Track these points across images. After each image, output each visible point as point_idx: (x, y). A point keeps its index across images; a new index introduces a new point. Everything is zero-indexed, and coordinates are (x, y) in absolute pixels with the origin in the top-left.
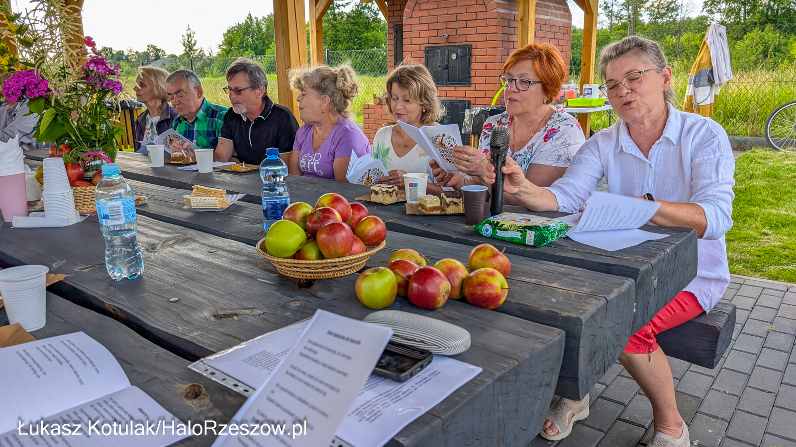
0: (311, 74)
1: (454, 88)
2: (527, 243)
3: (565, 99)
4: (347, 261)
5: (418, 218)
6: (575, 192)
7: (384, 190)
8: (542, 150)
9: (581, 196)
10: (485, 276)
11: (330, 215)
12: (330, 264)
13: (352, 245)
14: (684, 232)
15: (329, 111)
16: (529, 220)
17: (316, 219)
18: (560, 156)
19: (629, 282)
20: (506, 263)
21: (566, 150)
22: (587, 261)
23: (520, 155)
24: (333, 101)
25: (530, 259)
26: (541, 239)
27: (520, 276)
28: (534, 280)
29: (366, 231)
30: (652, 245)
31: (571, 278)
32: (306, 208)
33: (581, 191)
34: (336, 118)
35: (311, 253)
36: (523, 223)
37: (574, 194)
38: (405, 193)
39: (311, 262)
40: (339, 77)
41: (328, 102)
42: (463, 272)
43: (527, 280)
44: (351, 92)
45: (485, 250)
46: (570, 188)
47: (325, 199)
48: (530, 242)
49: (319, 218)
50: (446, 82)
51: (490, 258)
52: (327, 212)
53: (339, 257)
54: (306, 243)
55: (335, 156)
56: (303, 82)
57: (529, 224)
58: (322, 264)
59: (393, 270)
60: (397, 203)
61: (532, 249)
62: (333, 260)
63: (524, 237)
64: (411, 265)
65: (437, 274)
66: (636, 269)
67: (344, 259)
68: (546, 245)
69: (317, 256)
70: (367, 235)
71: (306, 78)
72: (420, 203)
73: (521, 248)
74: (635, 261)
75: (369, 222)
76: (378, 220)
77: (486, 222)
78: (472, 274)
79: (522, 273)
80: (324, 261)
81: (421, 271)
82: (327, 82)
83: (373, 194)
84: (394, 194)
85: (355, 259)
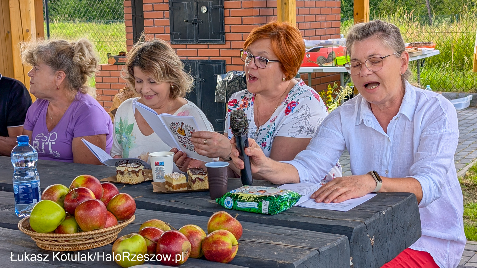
0: (45, 47)
1: (206, 46)
2: (263, 212)
3: (334, 57)
4: (102, 233)
5: (165, 196)
6: (317, 164)
7: (130, 170)
8: (284, 123)
9: (323, 168)
10: (219, 236)
11: (85, 194)
12: (88, 237)
13: (106, 218)
14: (403, 196)
15: (65, 87)
16: (265, 191)
17: (73, 198)
18: (302, 128)
19: (342, 238)
20: (238, 226)
21: (307, 121)
22: (312, 224)
23: (264, 129)
24: (68, 77)
25: (264, 225)
26: (274, 208)
27: (252, 238)
28: (263, 240)
29: (118, 207)
30: (371, 209)
31: (296, 238)
32: (63, 190)
33: (323, 164)
34: (73, 94)
35: (70, 228)
36: (260, 195)
37: (316, 166)
38: (151, 172)
39: (71, 235)
40: (76, 52)
41: (63, 78)
42: (202, 234)
43: (257, 240)
44: (89, 67)
45: (220, 216)
46: (313, 161)
47: (79, 181)
48: (265, 210)
49: (75, 197)
50: (196, 39)
51: (224, 222)
52: (82, 192)
53: (95, 230)
54: (65, 219)
55: (73, 136)
56: (35, 57)
57: (265, 194)
58: (80, 236)
59: (143, 236)
60: (143, 183)
61: (267, 217)
62: (90, 233)
63: (260, 207)
64: (158, 231)
65: (180, 236)
66: (351, 228)
67: (100, 231)
68: (279, 213)
69: (75, 230)
70: (119, 210)
71: (39, 52)
72: (166, 182)
73: (258, 217)
74: (352, 222)
75: (120, 199)
76: (128, 197)
77: (228, 195)
78: (209, 236)
79: (255, 236)
80: (82, 234)
81: (166, 234)
82: (63, 56)
83: (119, 174)
84: (140, 174)
85: (109, 231)
